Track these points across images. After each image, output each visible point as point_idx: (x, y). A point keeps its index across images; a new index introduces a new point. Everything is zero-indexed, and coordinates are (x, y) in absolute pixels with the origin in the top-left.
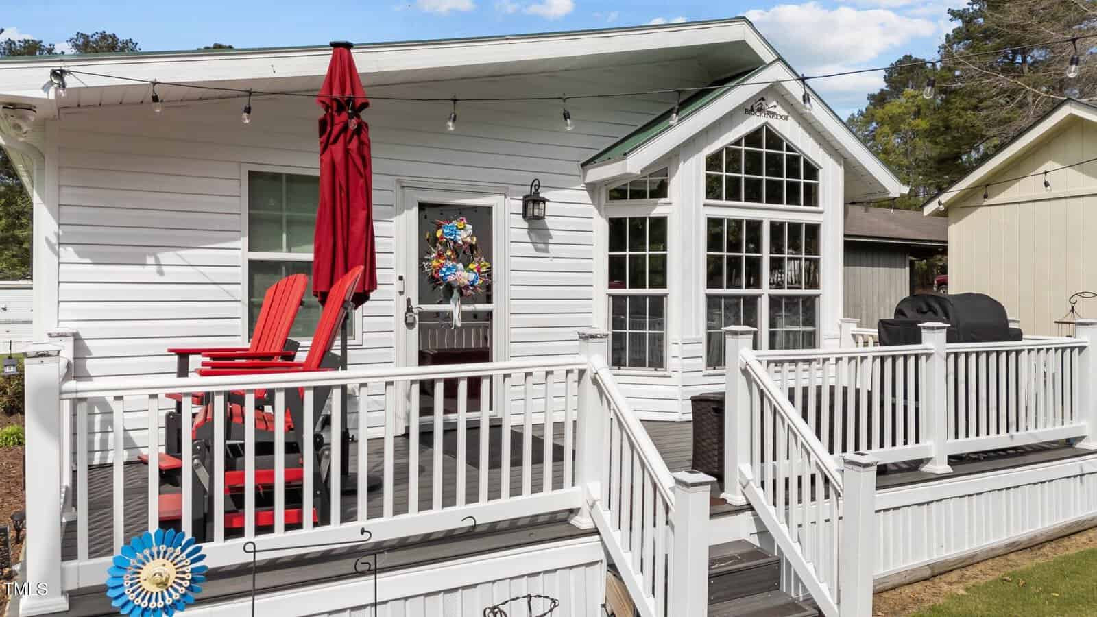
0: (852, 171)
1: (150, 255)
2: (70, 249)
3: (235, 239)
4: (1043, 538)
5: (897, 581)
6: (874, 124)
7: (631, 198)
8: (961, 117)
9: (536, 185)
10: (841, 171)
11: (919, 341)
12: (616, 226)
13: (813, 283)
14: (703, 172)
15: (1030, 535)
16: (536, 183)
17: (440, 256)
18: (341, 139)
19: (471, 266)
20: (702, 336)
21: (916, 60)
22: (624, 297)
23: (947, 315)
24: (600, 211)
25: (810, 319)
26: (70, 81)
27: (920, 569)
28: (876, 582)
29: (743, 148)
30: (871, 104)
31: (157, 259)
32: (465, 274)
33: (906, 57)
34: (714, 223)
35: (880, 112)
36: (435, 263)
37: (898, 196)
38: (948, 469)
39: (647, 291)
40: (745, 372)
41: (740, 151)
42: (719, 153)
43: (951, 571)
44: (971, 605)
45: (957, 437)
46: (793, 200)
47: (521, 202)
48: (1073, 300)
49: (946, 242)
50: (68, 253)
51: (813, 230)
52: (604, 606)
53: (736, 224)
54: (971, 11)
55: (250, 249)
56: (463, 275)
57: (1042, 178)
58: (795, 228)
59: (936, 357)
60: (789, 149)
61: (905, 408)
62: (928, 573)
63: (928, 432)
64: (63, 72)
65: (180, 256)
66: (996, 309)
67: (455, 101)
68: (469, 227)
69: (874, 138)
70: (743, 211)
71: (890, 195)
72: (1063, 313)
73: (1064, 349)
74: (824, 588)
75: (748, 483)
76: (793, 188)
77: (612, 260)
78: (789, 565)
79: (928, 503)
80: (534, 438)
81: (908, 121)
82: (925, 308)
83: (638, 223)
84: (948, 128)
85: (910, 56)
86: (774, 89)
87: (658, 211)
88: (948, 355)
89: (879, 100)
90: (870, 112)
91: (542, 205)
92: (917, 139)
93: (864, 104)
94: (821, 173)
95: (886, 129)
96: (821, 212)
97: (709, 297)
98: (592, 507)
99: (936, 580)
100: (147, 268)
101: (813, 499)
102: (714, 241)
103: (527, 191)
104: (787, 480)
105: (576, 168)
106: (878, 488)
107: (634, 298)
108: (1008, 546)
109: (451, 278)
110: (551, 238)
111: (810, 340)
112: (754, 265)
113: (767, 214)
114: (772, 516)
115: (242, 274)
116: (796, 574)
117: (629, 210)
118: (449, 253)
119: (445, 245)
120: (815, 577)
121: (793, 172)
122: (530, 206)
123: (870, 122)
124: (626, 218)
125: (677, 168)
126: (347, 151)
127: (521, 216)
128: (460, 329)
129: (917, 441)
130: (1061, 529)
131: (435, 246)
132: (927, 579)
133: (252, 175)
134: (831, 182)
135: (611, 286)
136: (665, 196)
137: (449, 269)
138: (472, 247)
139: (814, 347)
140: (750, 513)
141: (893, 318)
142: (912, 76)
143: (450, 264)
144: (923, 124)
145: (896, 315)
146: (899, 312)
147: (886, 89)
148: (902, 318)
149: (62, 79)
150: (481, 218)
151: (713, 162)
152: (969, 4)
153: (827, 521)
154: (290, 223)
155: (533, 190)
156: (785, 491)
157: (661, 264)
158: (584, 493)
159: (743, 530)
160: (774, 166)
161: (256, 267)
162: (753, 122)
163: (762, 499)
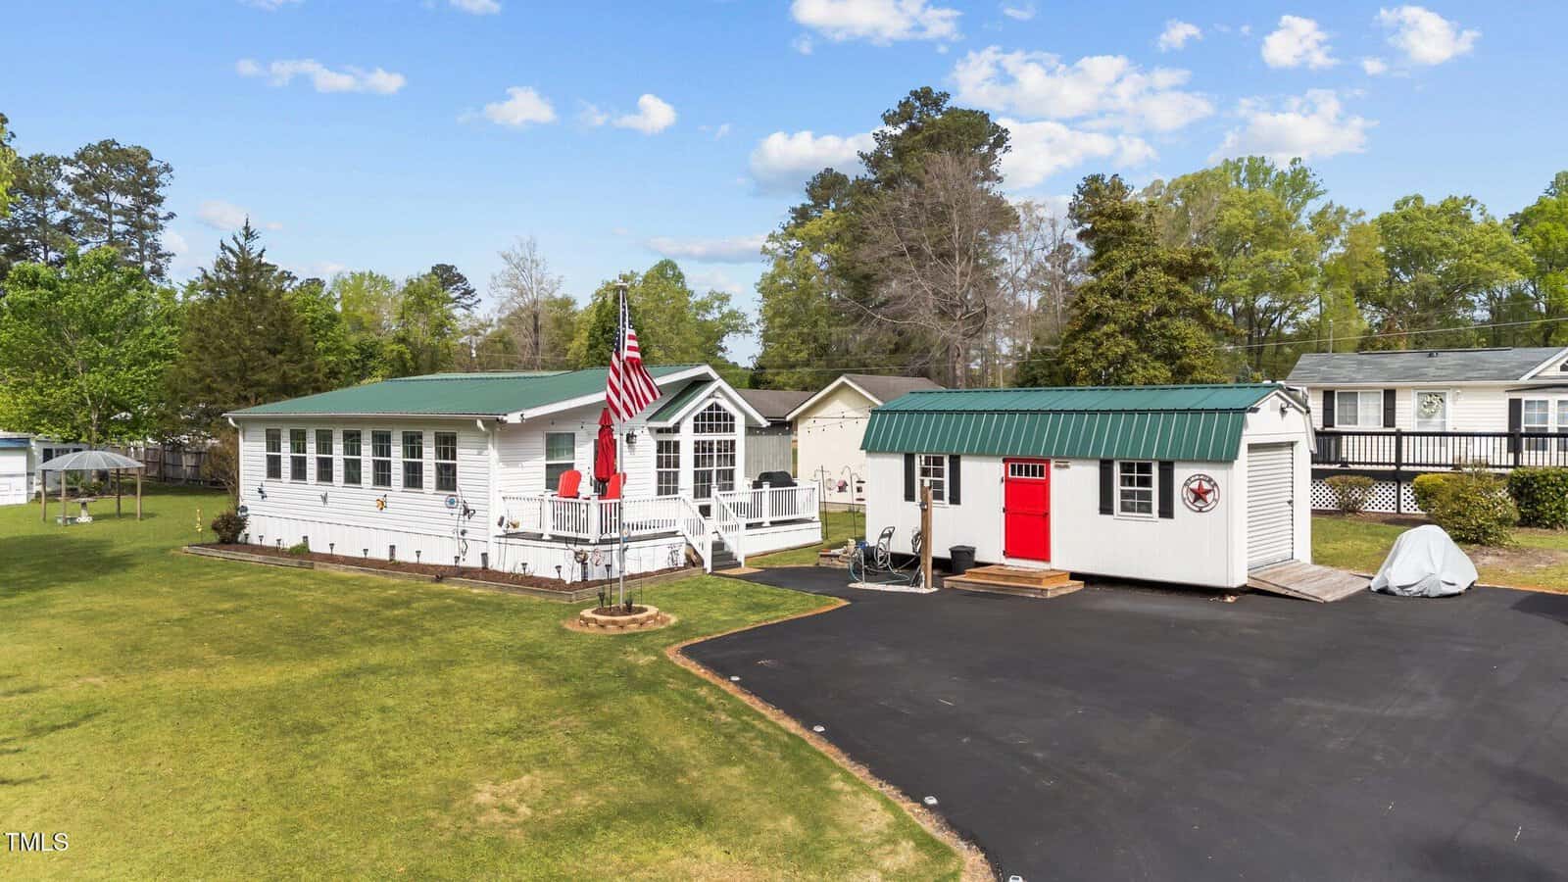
0: (747, 416)
3: (542, 456)
6: (796, 244)
7: (666, 433)
9: (632, 430)
10: (744, 418)
11: (762, 488)
12: (660, 444)
13: (733, 464)
14: (693, 423)
15: (794, 546)
20: (693, 486)
22: (663, 472)
23: (772, 480)
24: (653, 439)
25: (731, 478)
27: (759, 552)
29: (707, 412)
30: (793, 218)
33: (827, 170)
34: (697, 443)
35: (800, 229)
38: (770, 525)
39: (672, 469)
40: (716, 496)
41: (705, 414)
42: (698, 416)
43: (769, 554)
45: (772, 516)
46: (725, 430)
47: (626, 437)
51: (733, 443)
52: (686, 552)
53: (704, 442)
55: (546, 460)
58: (726, 442)
59: (767, 492)
60: (724, 411)
61: (758, 508)
62: (762, 553)
63: (764, 514)
65: (527, 464)
66: (788, 477)
69: (795, 256)
70: (706, 437)
73: (808, 489)
75: (716, 525)
76: (725, 426)
77: (658, 457)
79: (763, 534)
82: (766, 477)
83: (668, 443)
85: (831, 170)
87: (676, 439)
88: (771, 491)
90: (792, 227)
91: (634, 437)
94: (735, 419)
95: (806, 251)
96: (736, 435)
97: (695, 471)
98: (682, 531)
100: (519, 468)
101: (732, 531)
102: (696, 449)
103: (628, 432)
104: (726, 526)
105: (645, 423)
106: (748, 529)
107: (668, 473)
108: (787, 548)
110: (636, 449)
111: (731, 487)
112: (711, 458)
113: (715, 437)
114: (723, 533)
115: (544, 469)
117: (665, 437)
121: (725, 420)
122: (630, 438)
123: (790, 239)
124: (664, 441)
125: (684, 422)
127: (626, 442)
129: (761, 517)
133: (547, 435)
134: (740, 423)
135: (658, 468)
136: (679, 433)
139: (733, 487)
140: (718, 533)
141: (756, 480)
142: (834, 191)
146: (758, 478)
147: (807, 203)
148: (759, 481)
151: (696, 419)
154: (558, 449)
155: (631, 432)
156: (726, 529)
157: (677, 459)
158: (680, 527)
159: (716, 538)
160: (718, 417)
161: (548, 466)
162: (710, 402)
163: (720, 530)
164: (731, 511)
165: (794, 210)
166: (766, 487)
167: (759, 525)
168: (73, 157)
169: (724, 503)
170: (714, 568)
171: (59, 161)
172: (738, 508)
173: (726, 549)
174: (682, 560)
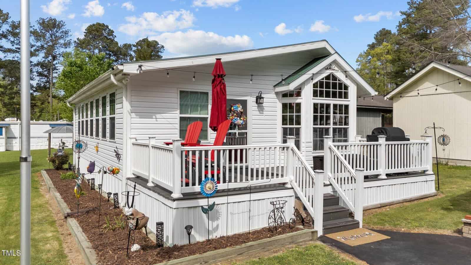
0: (360, 88)
1: (154, 115)
2: (134, 114)
3: (176, 111)
4: (414, 199)
5: (370, 208)
6: (370, 57)
7: (289, 97)
8: (405, 55)
9: (261, 93)
10: (355, 87)
11: (378, 141)
12: (285, 106)
13: (346, 123)
14: (312, 89)
15: (410, 198)
16: (261, 92)
17: (232, 115)
18: (219, 85)
19: (241, 118)
20: (312, 140)
21: (387, 31)
22: (287, 128)
23: (387, 134)
24: (279, 101)
26: (143, 68)
27: (377, 205)
28: (364, 208)
29: (325, 81)
30: (369, 48)
31: (156, 117)
32: (240, 121)
33: (383, 29)
34: (315, 105)
35: (372, 52)
36: (231, 118)
37: (374, 95)
38: (386, 177)
39: (295, 126)
40: (330, 148)
41: (323, 82)
42: (317, 83)
43: (386, 206)
44: (390, 212)
45: (388, 169)
46: (340, 97)
47: (255, 98)
48: (426, 129)
49: (392, 108)
50: (133, 115)
51: (347, 107)
52: (294, 207)
53: (322, 105)
54: (409, 12)
55: (180, 114)
56: (239, 121)
57: (417, 92)
58: (341, 106)
59: (382, 145)
60: (339, 80)
61: (374, 161)
62: (380, 206)
63: (380, 167)
64: (141, 66)
65: (161, 116)
66: (402, 132)
67: (252, 75)
68: (241, 106)
69: (370, 62)
70: (324, 101)
71: (372, 95)
72: (423, 133)
73: (421, 144)
74: (351, 203)
75: (330, 178)
76: (340, 93)
77: (283, 116)
78: (341, 197)
79: (380, 186)
80: (262, 171)
81: (384, 56)
82: (380, 132)
83: (291, 105)
84: (399, 59)
85: (385, 29)
86: (335, 62)
87: (298, 101)
88: (386, 145)
89: (372, 47)
90: (368, 52)
91: (262, 99)
92: (388, 63)
93: (366, 48)
94: (349, 88)
95: (375, 59)
96: (349, 101)
97: (314, 128)
98: (291, 182)
99: (382, 208)
100: (153, 119)
101: (348, 183)
102: (315, 110)
103: (257, 95)
104: (341, 178)
105: (272, 87)
106: (364, 182)
107: (290, 129)
108: (404, 200)
109: (236, 122)
110: (264, 109)
112: (328, 118)
113: (332, 101)
114: (337, 186)
115: (178, 121)
116: (343, 200)
117: (288, 100)
118: (235, 114)
119: (234, 112)
120: (348, 200)
121: (340, 88)
122: (259, 100)
123: (368, 56)
124: (287, 103)
125: (304, 87)
126: (221, 88)
127: (255, 103)
128: (237, 138)
129: (377, 169)
130: (420, 197)
131: (231, 112)
132: (379, 208)
133: (181, 92)
134: (352, 91)
135: (283, 125)
136: (300, 96)
137: (235, 119)
138: (241, 113)
139: (347, 142)
140: (331, 186)
141: (371, 134)
142: (386, 37)
143: (236, 118)
144: (390, 57)
145: (372, 134)
146: (373, 133)
147: (375, 42)
148: (374, 135)
149: (141, 68)
150: (244, 103)
151: (315, 85)
152: (408, 9)
153: (352, 190)
154: (192, 106)
155: (259, 95)
156: (341, 181)
157: (299, 118)
158: (289, 178)
159: (329, 190)
160: (334, 86)
161: (182, 119)
162: (328, 72)
163: (334, 182)
164: (346, 163)
165: (369, 45)
166: (382, 140)
167: (376, 177)
168: (135, 44)
169: (339, 154)
170: (326, 230)
171: (131, 45)
172: (354, 161)
173: (341, 204)
174: (289, 216)
